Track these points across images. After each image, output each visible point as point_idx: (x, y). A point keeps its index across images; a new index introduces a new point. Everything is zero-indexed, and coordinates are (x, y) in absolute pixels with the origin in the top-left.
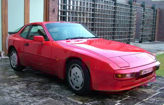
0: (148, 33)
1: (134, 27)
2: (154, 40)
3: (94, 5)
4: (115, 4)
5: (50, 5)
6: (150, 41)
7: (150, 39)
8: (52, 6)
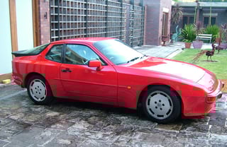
0: (136, 36)
1: (124, 31)
2: (143, 44)
3: (86, 5)
4: (107, 3)
5: (41, 9)
6: (138, 45)
7: (138, 43)
8: (43, 9)
